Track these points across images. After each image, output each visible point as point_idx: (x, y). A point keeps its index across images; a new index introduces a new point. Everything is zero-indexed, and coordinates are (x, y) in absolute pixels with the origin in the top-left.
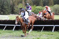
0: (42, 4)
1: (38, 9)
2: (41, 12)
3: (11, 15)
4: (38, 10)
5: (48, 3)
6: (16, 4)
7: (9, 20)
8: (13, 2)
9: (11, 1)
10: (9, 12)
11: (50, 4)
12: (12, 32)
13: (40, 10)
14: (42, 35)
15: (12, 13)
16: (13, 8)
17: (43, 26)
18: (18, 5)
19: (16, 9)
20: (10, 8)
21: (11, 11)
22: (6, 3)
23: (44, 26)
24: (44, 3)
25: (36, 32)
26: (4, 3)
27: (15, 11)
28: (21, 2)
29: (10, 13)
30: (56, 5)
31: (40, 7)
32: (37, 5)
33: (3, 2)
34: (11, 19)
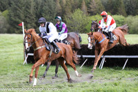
5: (136, 9)
6: (68, 10)
8: (62, 7)
9: (59, 5)
13: (119, 23)
17: (126, 59)
18: (72, 12)
22: (47, 7)
23: (129, 59)
24: (127, 8)
26: (44, 8)
28: (80, 7)
33: (42, 6)
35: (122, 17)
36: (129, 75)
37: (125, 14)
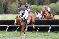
0: (37, 3)
1: (33, 8)
2: (41, 10)
3: (4, 15)
4: (34, 10)
5: (43, 2)
6: (9, 3)
7: (2, 20)
8: (6, 1)
10: (2, 11)
11: (46, 2)
12: (5, 33)
13: (35, 9)
14: (37, 36)
15: (5, 12)
16: (6, 7)
18: (11, 3)
19: (9, 8)
20: (2, 7)
21: (4, 10)
24: (39, 1)
25: (31, 32)
27: (8, 10)
29: (3, 13)
30: (53, 3)
31: (35, 6)
32: (32, 4)
34: (4, 19)
35: (36, 6)
36: (40, 35)
37: (38, 4)
